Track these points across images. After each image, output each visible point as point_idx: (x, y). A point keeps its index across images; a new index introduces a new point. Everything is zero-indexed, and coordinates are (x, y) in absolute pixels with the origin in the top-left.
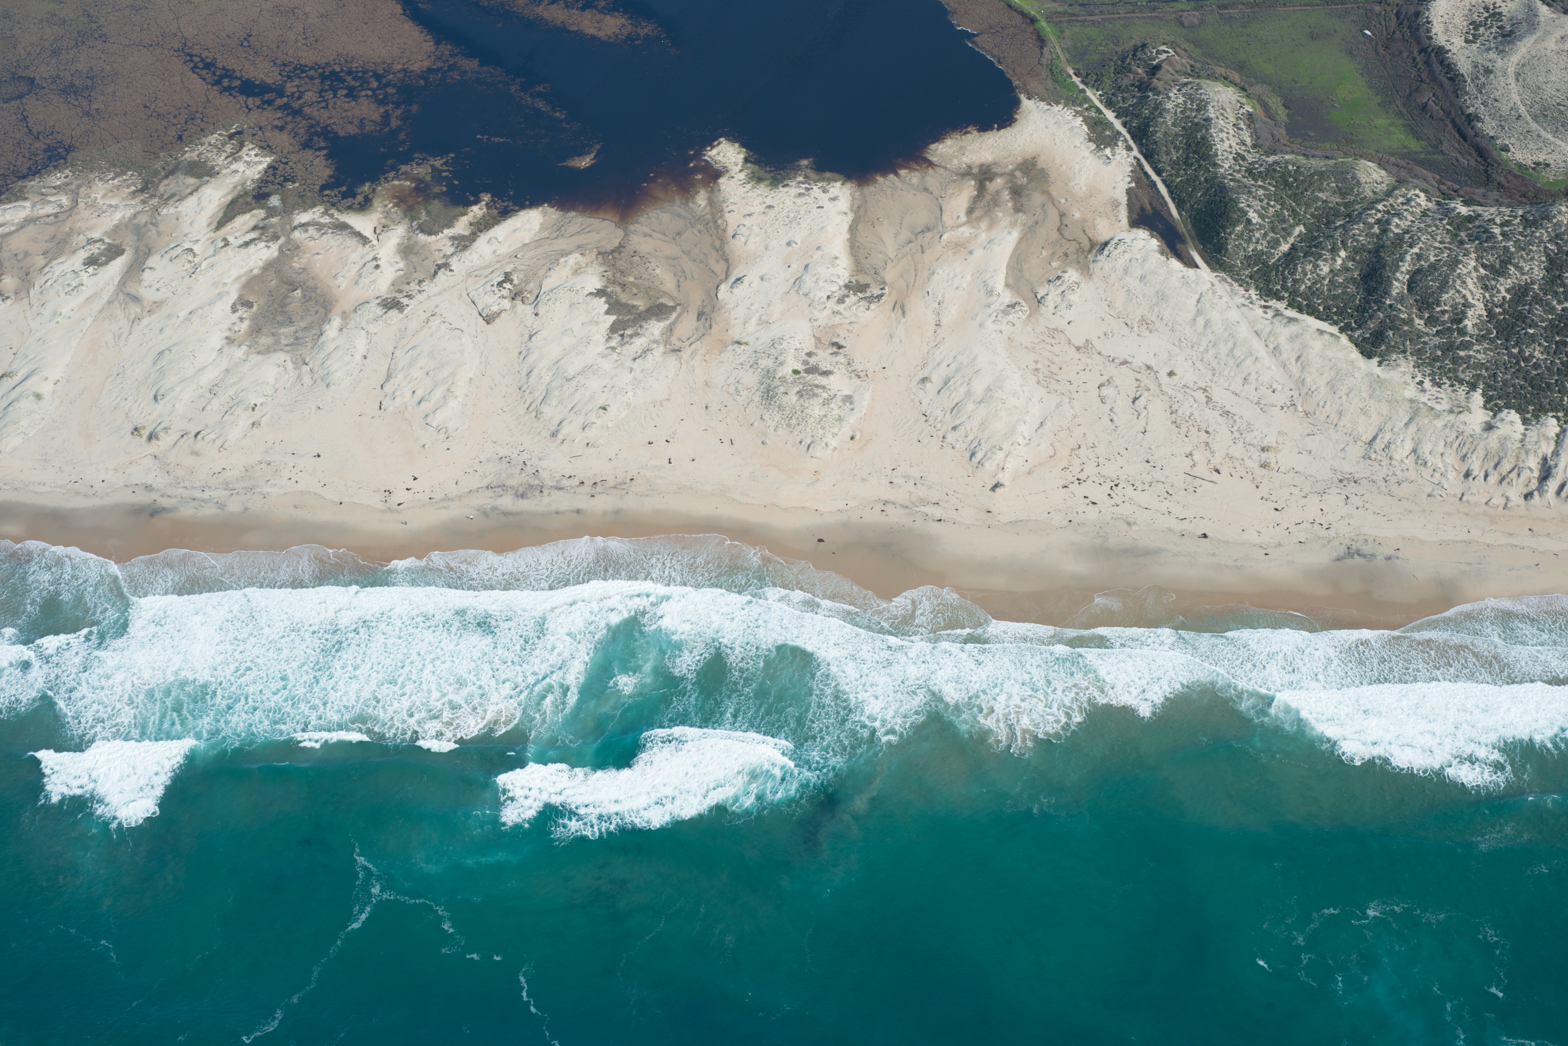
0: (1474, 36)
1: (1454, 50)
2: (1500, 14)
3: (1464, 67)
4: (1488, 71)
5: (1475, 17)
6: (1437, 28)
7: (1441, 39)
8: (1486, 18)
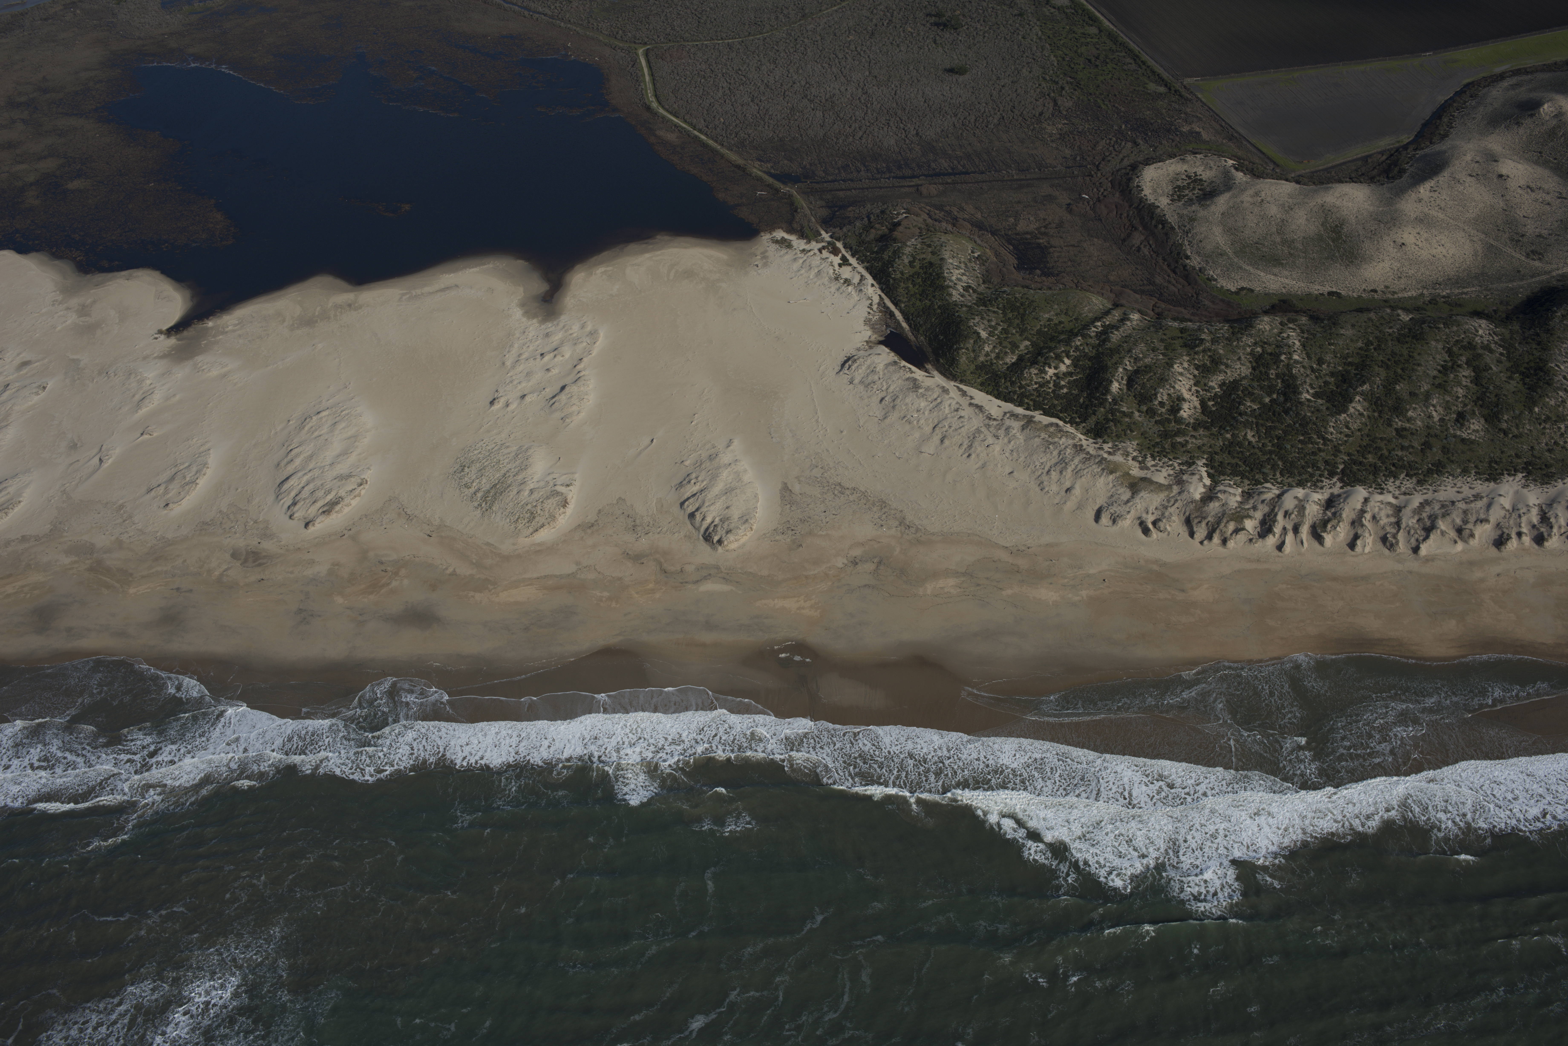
0: (1179, 196)
1: (1162, 207)
2: (1201, 180)
3: (1172, 219)
4: (1192, 220)
5: (1179, 183)
6: (1147, 191)
7: (1151, 199)
8: (1189, 184)
